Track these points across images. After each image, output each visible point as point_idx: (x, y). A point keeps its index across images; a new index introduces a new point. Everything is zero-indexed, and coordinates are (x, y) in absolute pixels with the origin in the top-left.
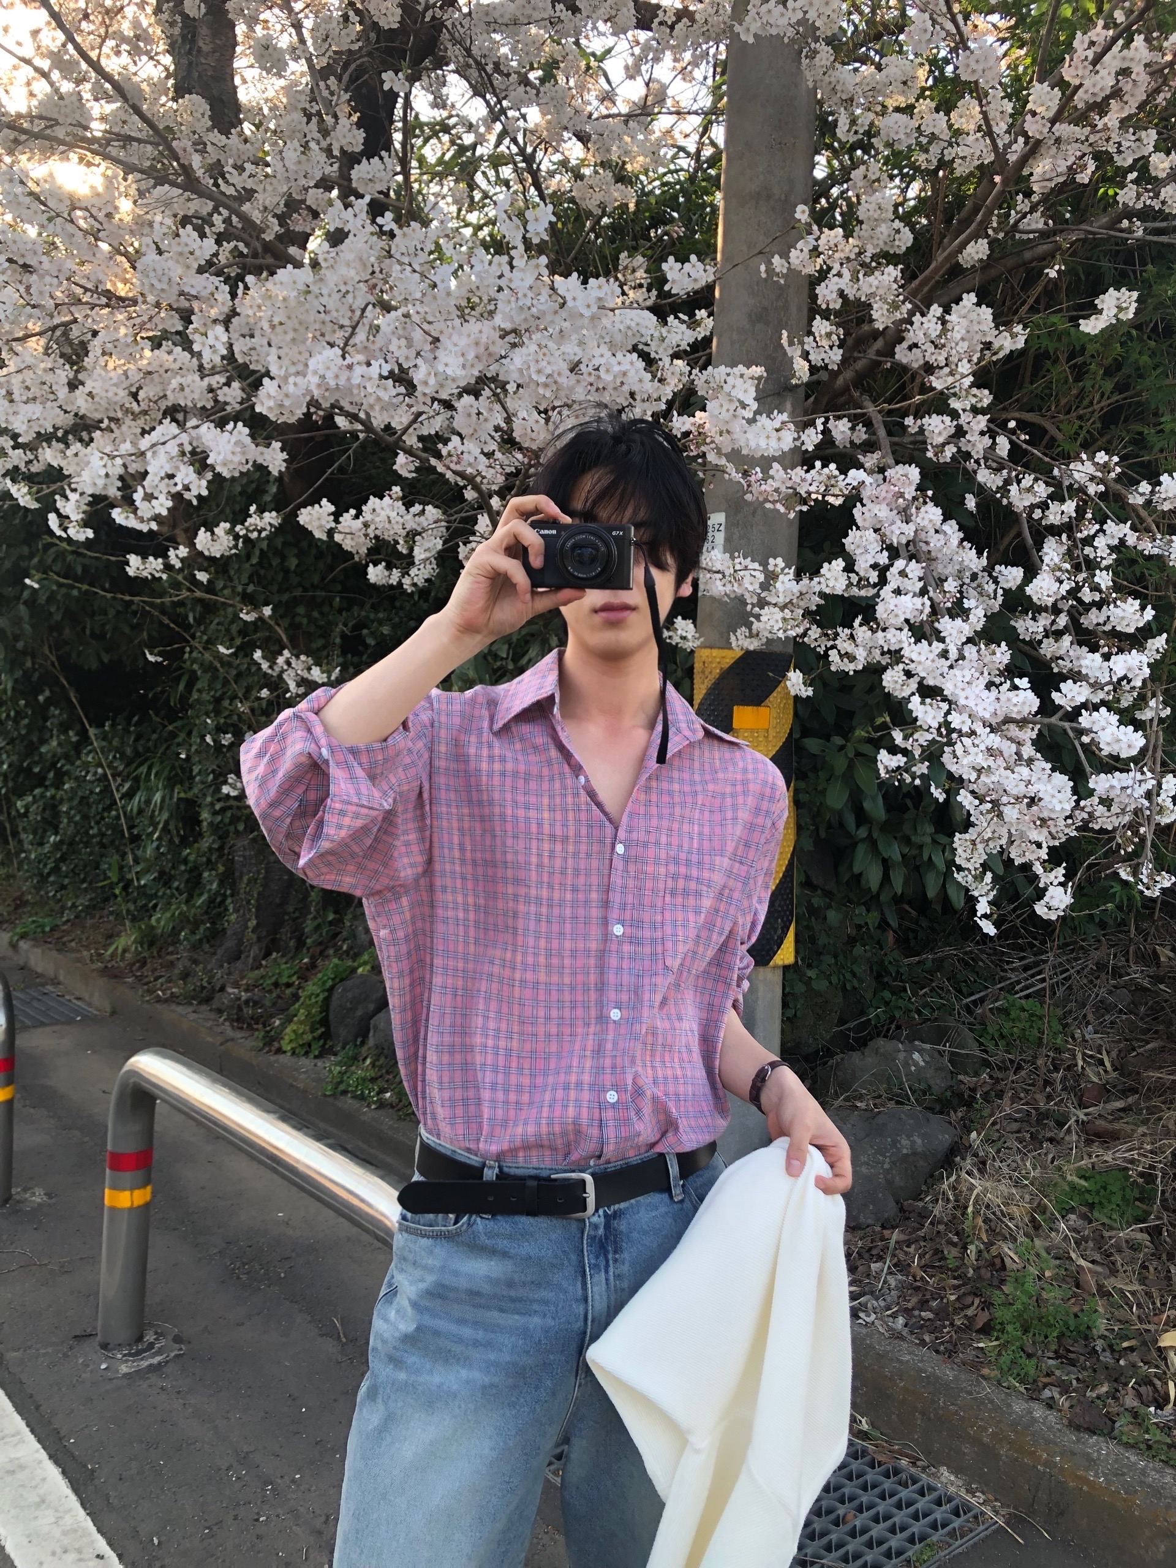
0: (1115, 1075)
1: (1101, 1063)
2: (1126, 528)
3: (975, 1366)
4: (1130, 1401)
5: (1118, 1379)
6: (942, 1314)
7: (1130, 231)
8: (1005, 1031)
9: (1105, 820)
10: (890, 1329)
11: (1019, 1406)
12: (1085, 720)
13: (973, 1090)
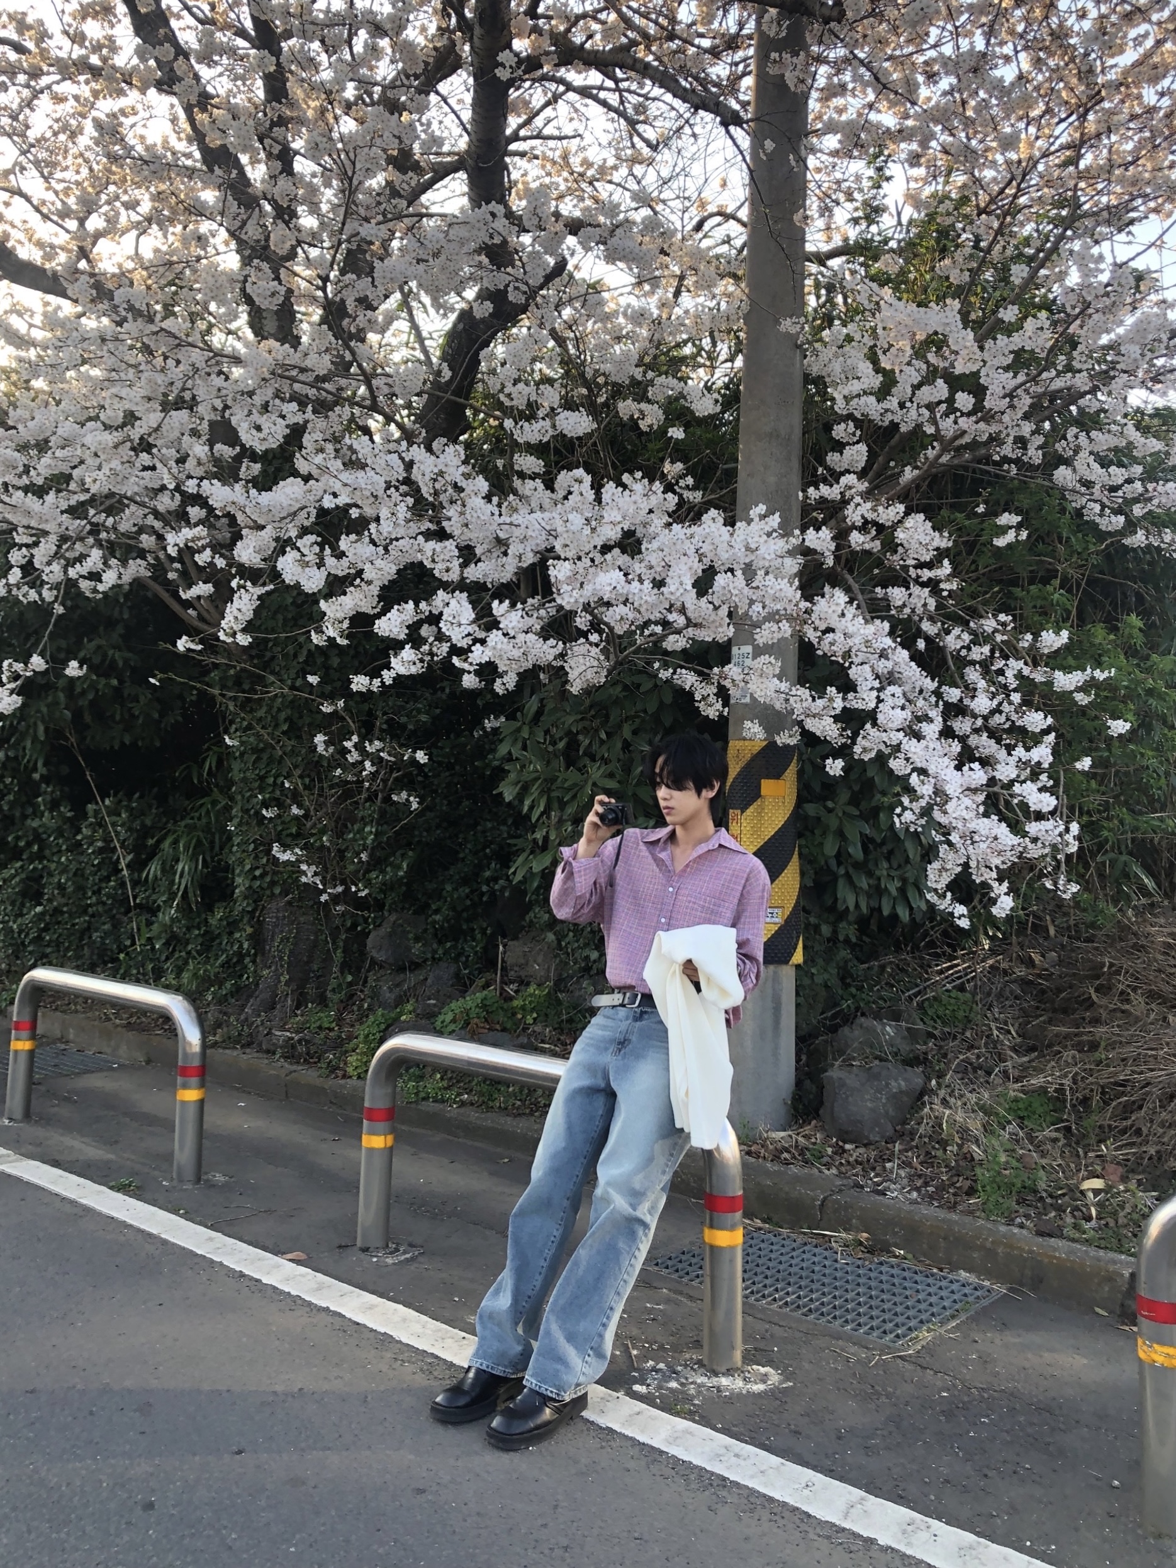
0: (1019, 1040)
1: (1009, 1032)
2: (1021, 664)
3: (971, 1213)
4: (1069, 1220)
5: (1061, 1210)
6: (941, 1188)
7: (1008, 471)
8: (940, 1013)
9: (1034, 852)
10: (907, 1199)
11: (1003, 1229)
12: (1017, 788)
13: (926, 1053)
